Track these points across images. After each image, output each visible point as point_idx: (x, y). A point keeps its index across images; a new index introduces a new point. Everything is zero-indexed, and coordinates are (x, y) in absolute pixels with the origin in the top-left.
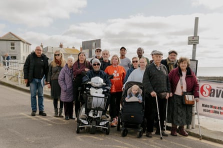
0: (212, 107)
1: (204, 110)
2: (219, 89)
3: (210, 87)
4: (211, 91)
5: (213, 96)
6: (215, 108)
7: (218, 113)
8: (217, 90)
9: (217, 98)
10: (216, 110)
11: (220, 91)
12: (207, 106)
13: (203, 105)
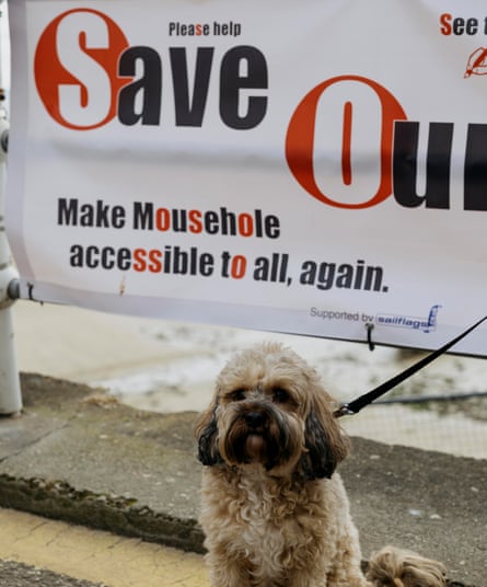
0: (145, 215)
1: (80, 257)
2: (192, 45)
3: (115, 32)
4: (128, 68)
5: (152, 116)
6: (179, 220)
7: (199, 264)
8: (178, 55)
9: (188, 132)
10: (185, 241)
11: (205, 55)
12: (101, 215)
13: (68, 211)
